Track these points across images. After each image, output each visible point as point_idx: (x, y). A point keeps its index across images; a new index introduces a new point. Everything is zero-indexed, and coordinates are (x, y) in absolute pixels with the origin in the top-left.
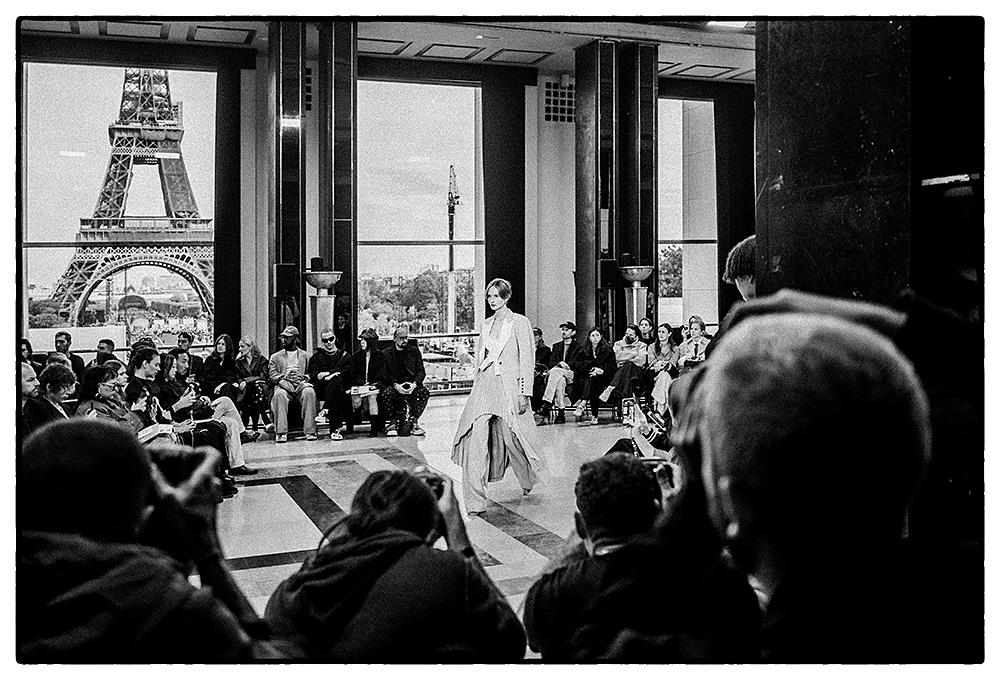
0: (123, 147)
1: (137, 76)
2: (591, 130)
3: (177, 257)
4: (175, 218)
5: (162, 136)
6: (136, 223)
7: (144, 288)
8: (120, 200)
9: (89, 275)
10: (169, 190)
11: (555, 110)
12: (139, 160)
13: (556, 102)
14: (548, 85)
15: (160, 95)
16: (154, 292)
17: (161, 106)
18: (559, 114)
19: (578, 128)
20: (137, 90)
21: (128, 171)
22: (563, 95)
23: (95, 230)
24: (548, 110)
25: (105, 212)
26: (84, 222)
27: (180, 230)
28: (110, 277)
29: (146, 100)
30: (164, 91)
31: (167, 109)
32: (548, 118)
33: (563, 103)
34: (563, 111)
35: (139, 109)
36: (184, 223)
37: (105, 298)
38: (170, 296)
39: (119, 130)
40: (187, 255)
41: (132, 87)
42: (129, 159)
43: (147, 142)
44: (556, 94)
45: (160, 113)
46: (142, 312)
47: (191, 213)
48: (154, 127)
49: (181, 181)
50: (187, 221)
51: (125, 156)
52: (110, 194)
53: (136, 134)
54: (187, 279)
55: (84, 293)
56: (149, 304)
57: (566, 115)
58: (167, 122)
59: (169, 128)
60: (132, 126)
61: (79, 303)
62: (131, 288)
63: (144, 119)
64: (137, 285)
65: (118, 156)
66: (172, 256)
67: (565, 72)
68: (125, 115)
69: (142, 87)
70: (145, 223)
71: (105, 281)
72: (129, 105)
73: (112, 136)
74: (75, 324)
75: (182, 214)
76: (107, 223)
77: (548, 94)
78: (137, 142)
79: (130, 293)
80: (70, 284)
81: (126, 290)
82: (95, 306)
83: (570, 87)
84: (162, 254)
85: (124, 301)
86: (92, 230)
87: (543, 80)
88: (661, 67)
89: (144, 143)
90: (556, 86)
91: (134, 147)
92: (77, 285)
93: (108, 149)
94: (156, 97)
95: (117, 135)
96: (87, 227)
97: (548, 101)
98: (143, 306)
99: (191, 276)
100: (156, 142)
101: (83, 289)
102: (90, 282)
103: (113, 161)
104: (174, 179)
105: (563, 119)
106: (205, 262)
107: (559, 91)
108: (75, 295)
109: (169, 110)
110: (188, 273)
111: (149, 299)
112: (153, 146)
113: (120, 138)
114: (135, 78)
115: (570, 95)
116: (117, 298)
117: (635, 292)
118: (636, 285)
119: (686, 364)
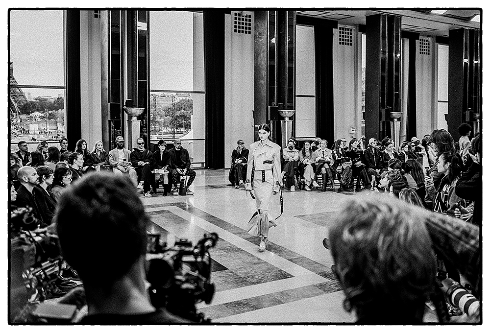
2: (264, 41)
11: (239, 27)
13: (239, 23)
18: (241, 29)
19: (256, 38)
24: (236, 27)
32: (235, 31)
44: (239, 19)
77: (236, 19)
90: (239, 15)
97: (236, 23)
117: (286, 122)
118: (287, 119)
119: (319, 161)
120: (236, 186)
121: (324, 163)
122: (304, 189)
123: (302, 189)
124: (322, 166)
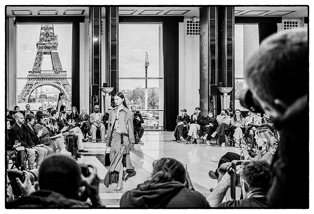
0: (41, 49)
1: (44, 27)
2: (206, 38)
3: (56, 83)
4: (55, 71)
5: (51, 45)
6: (44, 72)
7: (47, 92)
8: (39, 65)
9: (31, 88)
10: (54, 62)
12: (45, 53)
14: (188, 22)
15: (51, 33)
16: (49, 93)
17: (51, 36)
18: (192, 32)
19: (201, 37)
20: (44, 32)
21: (42, 57)
22: (194, 25)
23: (33, 74)
25: (35, 69)
26: (30, 72)
27: (57, 74)
28: (37, 89)
29: (47, 35)
30: (52, 32)
31: (53, 37)
32: (188, 34)
33: (194, 28)
34: (194, 31)
35: (45, 37)
36: (58, 72)
37: (35, 95)
38: (54, 95)
39: (39, 44)
40: (59, 82)
41: (43, 31)
42: (42, 53)
43: (47, 48)
45: (51, 39)
46: (46, 99)
47: (60, 69)
48: (49, 43)
49: (57, 59)
50: (59, 72)
51: (41, 52)
52: (37, 64)
53: (44, 45)
54: (59, 89)
55: (29, 93)
56: (48, 97)
57: (195, 32)
58: (53, 41)
59: (54, 43)
60: (43, 43)
61: (28, 96)
62: (43, 92)
63: (46, 40)
64: (44, 91)
65: (39, 52)
66: (55, 82)
67: (195, 17)
68: (41, 40)
69: (46, 31)
70: (47, 72)
71: (35, 89)
72: (42, 36)
73: (37, 46)
74: (27, 102)
75: (57, 69)
76: (36, 72)
78: (44, 48)
79: (42, 93)
80: (26, 90)
81: (41, 92)
82: (33, 97)
83: (197, 22)
84: (52, 82)
85: (41, 96)
86: (32, 74)
87: (186, 20)
88: (235, 12)
89: (46, 48)
90: (191, 22)
91: (44, 49)
92: (28, 91)
93: (36, 50)
94: (50, 34)
95: (39, 46)
96: (30, 74)
98: (46, 98)
99: (60, 89)
100: (50, 47)
101: (29, 92)
102: (31, 90)
103: (38, 54)
104: (55, 59)
105: (194, 34)
106: (64, 84)
107: (192, 24)
108: (27, 94)
109: (54, 37)
110: (59, 88)
111: (48, 95)
112: (49, 49)
113: (40, 47)
114: (44, 28)
115: (197, 25)
116: (39, 95)
117: (225, 97)
118: (226, 94)
119: (249, 125)
120: (178, 141)
121: (252, 126)
122: (234, 146)
123: (233, 146)
124: (250, 129)
